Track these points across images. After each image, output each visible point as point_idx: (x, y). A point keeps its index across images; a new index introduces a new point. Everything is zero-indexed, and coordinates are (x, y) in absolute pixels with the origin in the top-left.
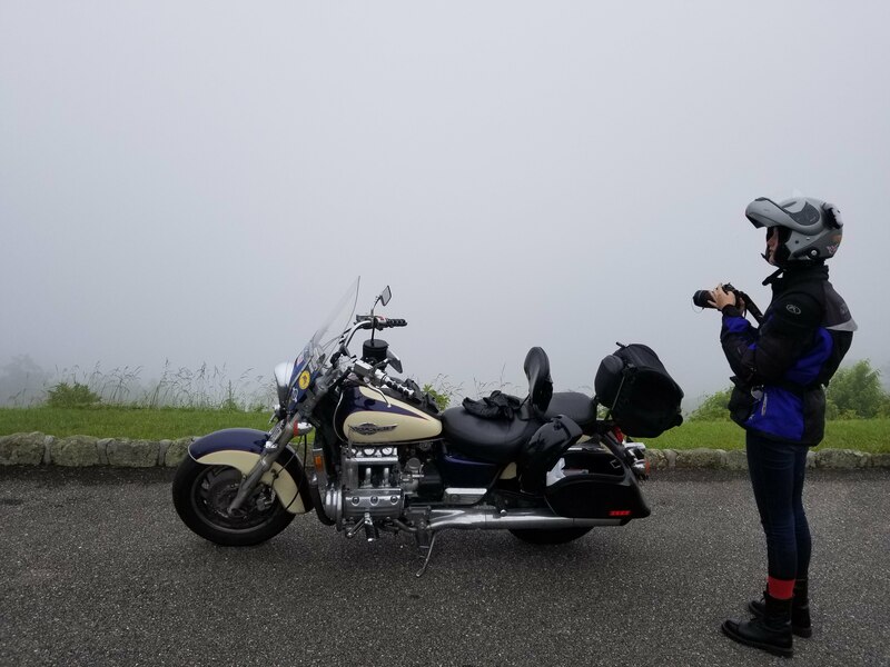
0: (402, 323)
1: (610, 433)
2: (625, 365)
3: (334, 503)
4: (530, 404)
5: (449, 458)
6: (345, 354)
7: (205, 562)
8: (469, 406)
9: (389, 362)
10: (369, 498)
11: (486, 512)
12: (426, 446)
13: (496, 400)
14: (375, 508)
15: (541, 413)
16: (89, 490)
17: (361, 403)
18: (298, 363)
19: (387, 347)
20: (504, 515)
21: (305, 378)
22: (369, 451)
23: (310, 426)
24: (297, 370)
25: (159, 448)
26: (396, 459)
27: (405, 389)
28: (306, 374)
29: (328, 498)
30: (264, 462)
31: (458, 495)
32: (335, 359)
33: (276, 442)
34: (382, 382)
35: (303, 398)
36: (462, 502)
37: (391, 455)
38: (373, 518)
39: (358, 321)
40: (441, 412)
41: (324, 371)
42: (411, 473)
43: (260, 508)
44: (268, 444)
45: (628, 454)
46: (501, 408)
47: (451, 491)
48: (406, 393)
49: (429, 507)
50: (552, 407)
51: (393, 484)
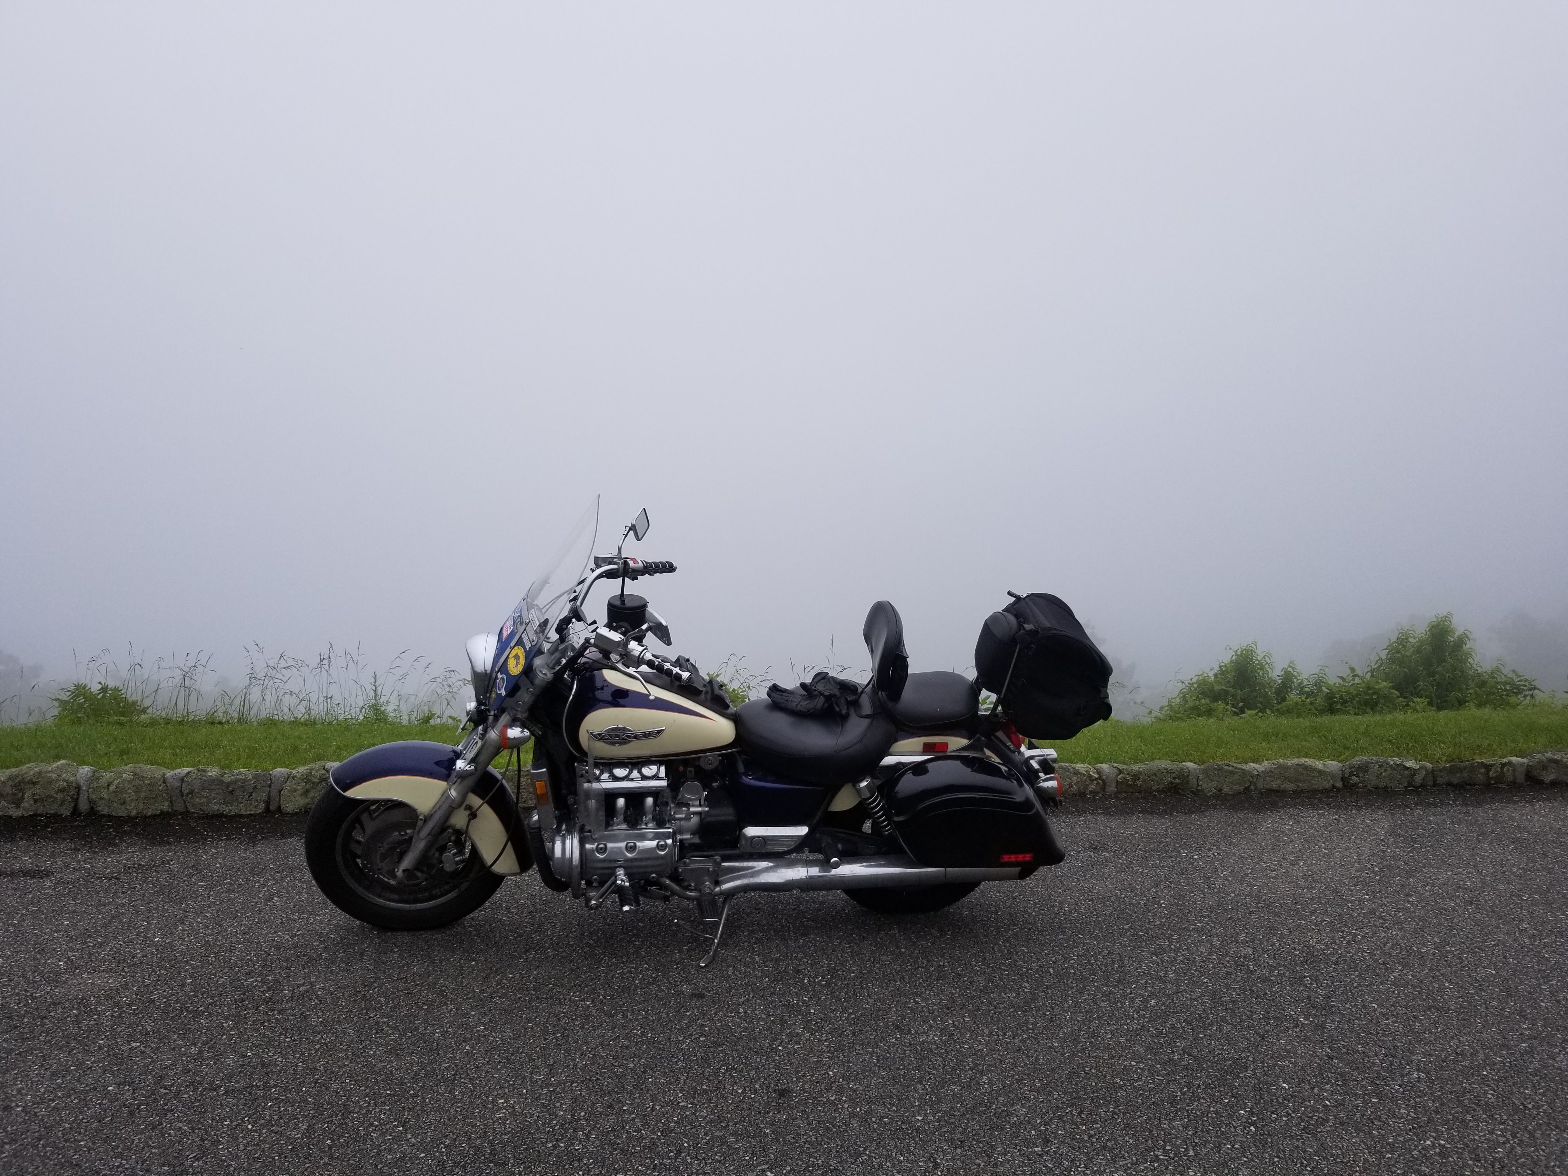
0: (667, 568)
1: (1000, 734)
2: (1020, 626)
3: (568, 855)
4: (875, 690)
5: (749, 780)
6: (580, 619)
7: (362, 955)
8: (778, 697)
9: (649, 629)
10: (622, 845)
11: (808, 863)
12: (711, 762)
13: (820, 687)
14: (631, 860)
15: (890, 704)
16: (159, 853)
17: (606, 695)
18: (505, 634)
19: (644, 606)
20: (836, 865)
21: (517, 657)
22: (620, 772)
23: (527, 733)
24: (503, 645)
25: (269, 782)
26: (663, 783)
27: (676, 670)
28: (519, 651)
29: (558, 846)
30: (453, 793)
31: (764, 838)
32: (563, 627)
33: (473, 761)
34: (639, 661)
35: (514, 689)
36: (770, 848)
37: (655, 777)
38: (630, 875)
39: (598, 566)
40: (733, 709)
41: (546, 646)
42: (688, 805)
43: (448, 867)
44: (460, 764)
45: (1030, 767)
46: (828, 698)
47: (752, 831)
48: (678, 677)
49: (718, 858)
50: (908, 694)
51: (660, 824)
